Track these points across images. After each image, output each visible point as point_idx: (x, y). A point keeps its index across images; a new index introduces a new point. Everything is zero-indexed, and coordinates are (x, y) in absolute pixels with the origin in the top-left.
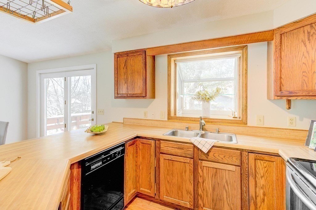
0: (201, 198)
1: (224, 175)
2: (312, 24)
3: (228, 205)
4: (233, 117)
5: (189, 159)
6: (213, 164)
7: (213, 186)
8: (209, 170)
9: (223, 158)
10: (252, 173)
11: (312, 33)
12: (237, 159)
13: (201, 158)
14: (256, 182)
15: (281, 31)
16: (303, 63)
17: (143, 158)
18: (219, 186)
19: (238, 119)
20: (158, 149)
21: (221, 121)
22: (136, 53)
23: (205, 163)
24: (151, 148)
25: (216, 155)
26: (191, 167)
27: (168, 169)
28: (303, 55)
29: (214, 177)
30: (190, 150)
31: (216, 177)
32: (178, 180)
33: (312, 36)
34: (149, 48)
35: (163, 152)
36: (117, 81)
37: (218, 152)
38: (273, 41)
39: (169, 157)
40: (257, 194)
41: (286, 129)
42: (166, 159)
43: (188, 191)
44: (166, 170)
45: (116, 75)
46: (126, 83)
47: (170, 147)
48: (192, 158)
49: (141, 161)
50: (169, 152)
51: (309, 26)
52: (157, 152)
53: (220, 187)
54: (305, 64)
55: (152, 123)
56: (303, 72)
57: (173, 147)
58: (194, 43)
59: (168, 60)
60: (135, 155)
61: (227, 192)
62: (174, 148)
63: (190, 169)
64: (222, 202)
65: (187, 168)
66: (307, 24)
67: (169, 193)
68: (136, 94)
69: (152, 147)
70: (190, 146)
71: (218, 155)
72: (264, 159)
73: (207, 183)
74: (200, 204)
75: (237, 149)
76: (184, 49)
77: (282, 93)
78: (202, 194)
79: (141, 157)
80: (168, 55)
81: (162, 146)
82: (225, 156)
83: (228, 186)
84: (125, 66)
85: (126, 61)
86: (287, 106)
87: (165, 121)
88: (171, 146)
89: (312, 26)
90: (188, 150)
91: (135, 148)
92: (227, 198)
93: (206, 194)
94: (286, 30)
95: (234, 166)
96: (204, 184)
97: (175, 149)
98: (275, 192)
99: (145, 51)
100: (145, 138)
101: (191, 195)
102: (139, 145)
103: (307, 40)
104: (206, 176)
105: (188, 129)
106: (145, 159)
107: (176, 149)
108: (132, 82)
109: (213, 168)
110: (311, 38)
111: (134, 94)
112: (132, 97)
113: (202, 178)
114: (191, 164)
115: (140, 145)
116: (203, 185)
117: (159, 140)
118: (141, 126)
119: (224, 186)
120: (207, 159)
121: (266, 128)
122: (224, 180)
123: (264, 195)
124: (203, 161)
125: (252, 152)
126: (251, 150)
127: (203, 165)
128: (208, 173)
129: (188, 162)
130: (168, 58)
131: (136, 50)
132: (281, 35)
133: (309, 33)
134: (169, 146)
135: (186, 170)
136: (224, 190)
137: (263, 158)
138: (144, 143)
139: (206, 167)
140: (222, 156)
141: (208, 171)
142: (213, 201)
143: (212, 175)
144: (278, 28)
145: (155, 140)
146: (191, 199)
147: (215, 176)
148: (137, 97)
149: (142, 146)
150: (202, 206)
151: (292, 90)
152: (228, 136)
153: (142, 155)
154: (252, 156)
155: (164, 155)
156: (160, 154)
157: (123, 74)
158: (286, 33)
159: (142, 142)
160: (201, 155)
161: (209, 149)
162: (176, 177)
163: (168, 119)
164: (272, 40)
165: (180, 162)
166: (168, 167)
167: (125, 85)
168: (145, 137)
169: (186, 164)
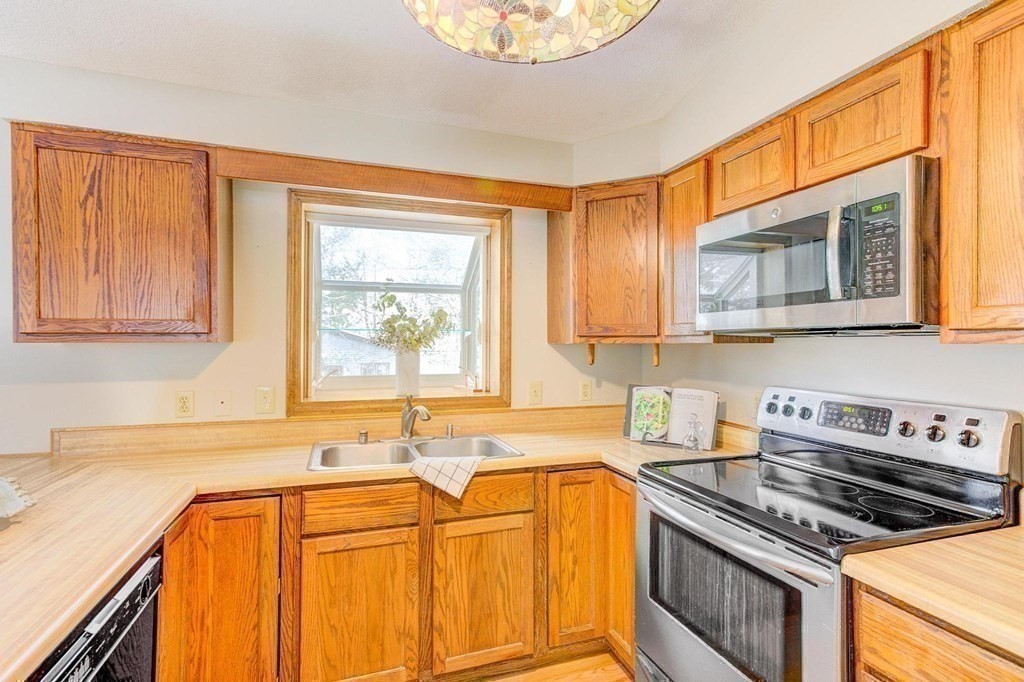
0: (440, 635)
1: (499, 545)
2: (639, 195)
3: (507, 621)
4: (475, 391)
5: (406, 529)
6: (473, 524)
7: (471, 585)
8: (461, 544)
9: (498, 501)
10: (556, 520)
11: (638, 214)
12: (526, 496)
13: (442, 517)
14: (561, 537)
15: (588, 196)
16: (626, 270)
17: (223, 576)
18: (486, 580)
19: (484, 394)
20: (291, 526)
21: (454, 403)
22: (159, 153)
23: (451, 529)
24: (264, 527)
25: (481, 497)
26: (413, 552)
27: (333, 584)
28: (626, 254)
29: (474, 557)
30: (410, 499)
31: (479, 557)
32: (368, 609)
33: (639, 218)
34: (226, 148)
35: (316, 531)
36: (37, 259)
37: (484, 489)
38: (571, 213)
39: (338, 541)
40: (562, 568)
41: (577, 408)
42: (324, 553)
43: (401, 631)
44: (327, 591)
45: (30, 230)
46: (97, 271)
47: (340, 507)
48: (413, 525)
49: (211, 591)
50: (340, 525)
51: (634, 198)
52: (286, 535)
53: (488, 580)
54: (629, 272)
55: (218, 434)
56: (626, 288)
57: (352, 505)
58: (397, 172)
59: (290, 206)
60: (185, 576)
61: (503, 588)
62: (357, 505)
63: (408, 560)
64: (493, 620)
65: (399, 560)
66: (631, 193)
67: (335, 667)
68: (159, 322)
69: (266, 522)
70: (411, 487)
71: (486, 496)
72: (578, 480)
73: (456, 584)
74: (438, 654)
75: (527, 470)
76: (367, 184)
77: (590, 329)
78: (443, 622)
79: (211, 580)
80: (291, 191)
81: (309, 509)
82: (501, 495)
83: (506, 571)
84: (90, 192)
85: (96, 176)
86: (590, 358)
87: (278, 421)
88: (346, 502)
89: (638, 200)
90: (402, 503)
91: (186, 546)
92: (504, 604)
93: (452, 616)
94: (598, 196)
95: (521, 515)
96: (449, 590)
97: (358, 509)
98: (593, 547)
99: (207, 155)
100: (235, 496)
101: (412, 638)
102: (203, 533)
103: (631, 225)
104: (454, 565)
105: (365, 437)
106: (233, 578)
107: (365, 509)
108: (134, 269)
109: (472, 535)
110: (637, 222)
111: (146, 323)
112: (134, 333)
113: (443, 574)
114: (412, 544)
115: (207, 528)
116: (446, 592)
117: (299, 491)
118: (166, 452)
119: (499, 576)
120: (457, 515)
121: (546, 409)
122: (499, 559)
123: (575, 562)
124: (448, 524)
125: (554, 469)
126: (553, 467)
127: (449, 534)
128: (460, 553)
129: (405, 538)
130: (289, 199)
131: (160, 140)
132: (587, 202)
133: (634, 212)
134: (338, 504)
135: (395, 569)
136: (498, 585)
137: (575, 479)
138: (227, 518)
139: (455, 538)
140: (494, 497)
141: (460, 547)
142: (471, 630)
143: (471, 557)
144: (581, 187)
145: (281, 495)
146: (412, 650)
147: (477, 555)
148: (162, 334)
149: (216, 530)
150: (442, 657)
151: (607, 324)
152: (481, 442)
153: (214, 566)
154: (555, 478)
155: (320, 539)
156: (303, 541)
157: (80, 230)
158: (597, 201)
159: (218, 515)
160: (442, 507)
161: (466, 484)
162: (364, 603)
163: (290, 412)
164: (570, 210)
165: (376, 547)
166: (332, 579)
167: (94, 279)
168: (234, 493)
169: (395, 546)
